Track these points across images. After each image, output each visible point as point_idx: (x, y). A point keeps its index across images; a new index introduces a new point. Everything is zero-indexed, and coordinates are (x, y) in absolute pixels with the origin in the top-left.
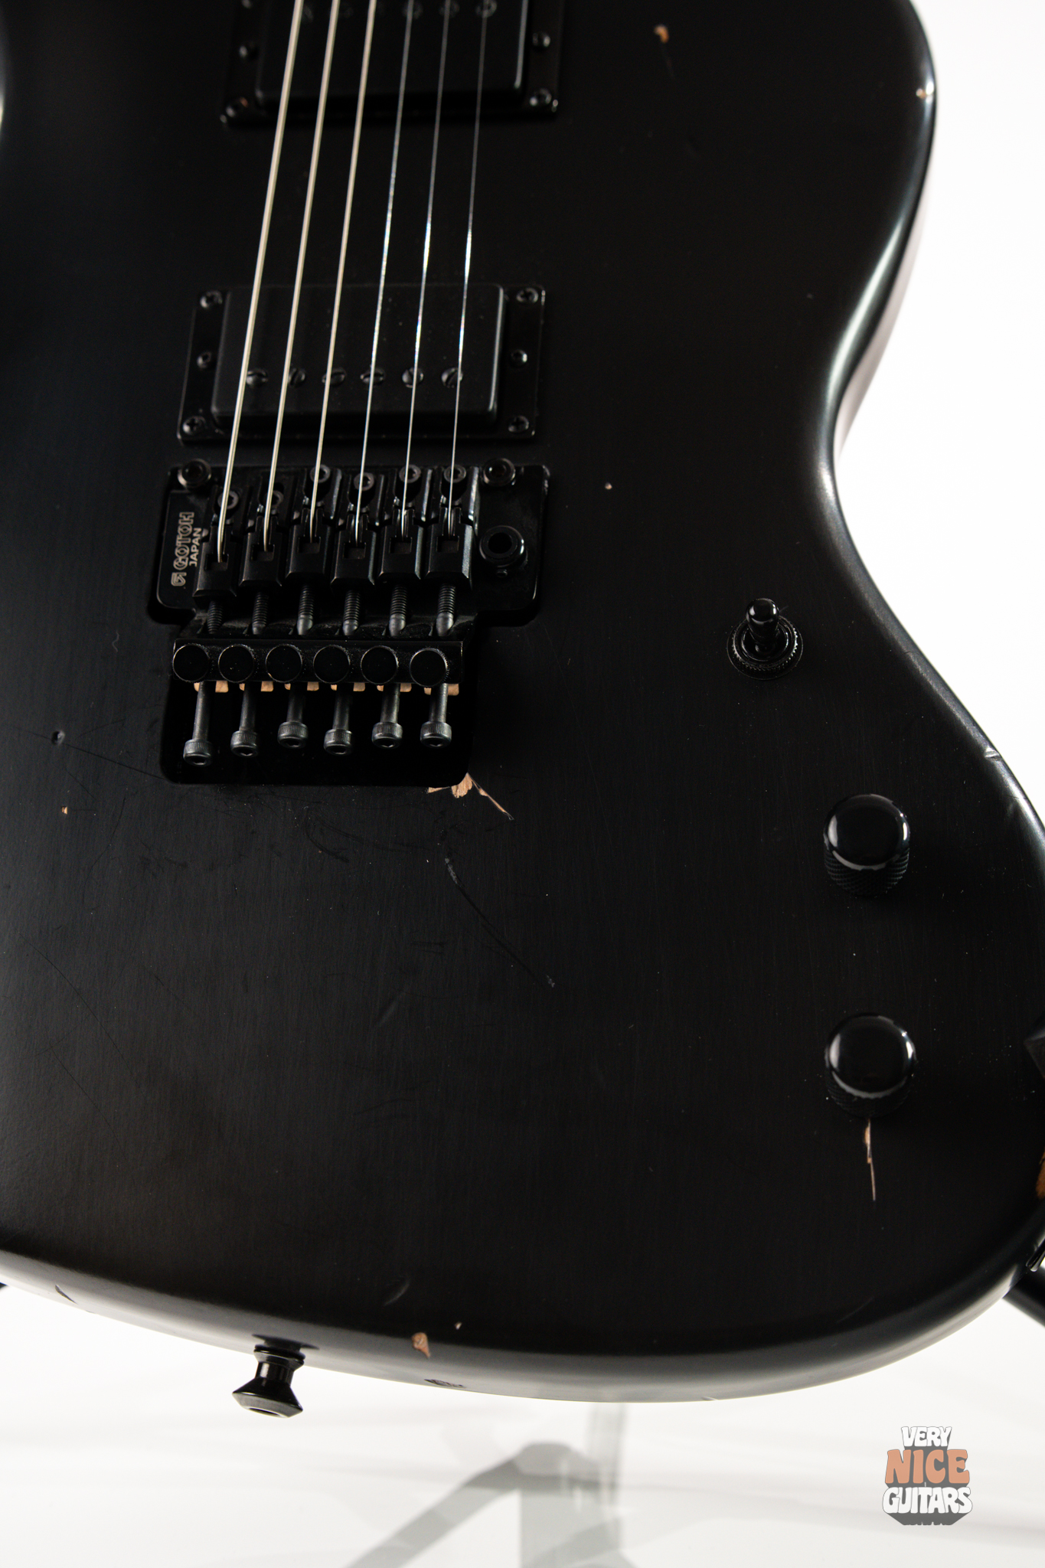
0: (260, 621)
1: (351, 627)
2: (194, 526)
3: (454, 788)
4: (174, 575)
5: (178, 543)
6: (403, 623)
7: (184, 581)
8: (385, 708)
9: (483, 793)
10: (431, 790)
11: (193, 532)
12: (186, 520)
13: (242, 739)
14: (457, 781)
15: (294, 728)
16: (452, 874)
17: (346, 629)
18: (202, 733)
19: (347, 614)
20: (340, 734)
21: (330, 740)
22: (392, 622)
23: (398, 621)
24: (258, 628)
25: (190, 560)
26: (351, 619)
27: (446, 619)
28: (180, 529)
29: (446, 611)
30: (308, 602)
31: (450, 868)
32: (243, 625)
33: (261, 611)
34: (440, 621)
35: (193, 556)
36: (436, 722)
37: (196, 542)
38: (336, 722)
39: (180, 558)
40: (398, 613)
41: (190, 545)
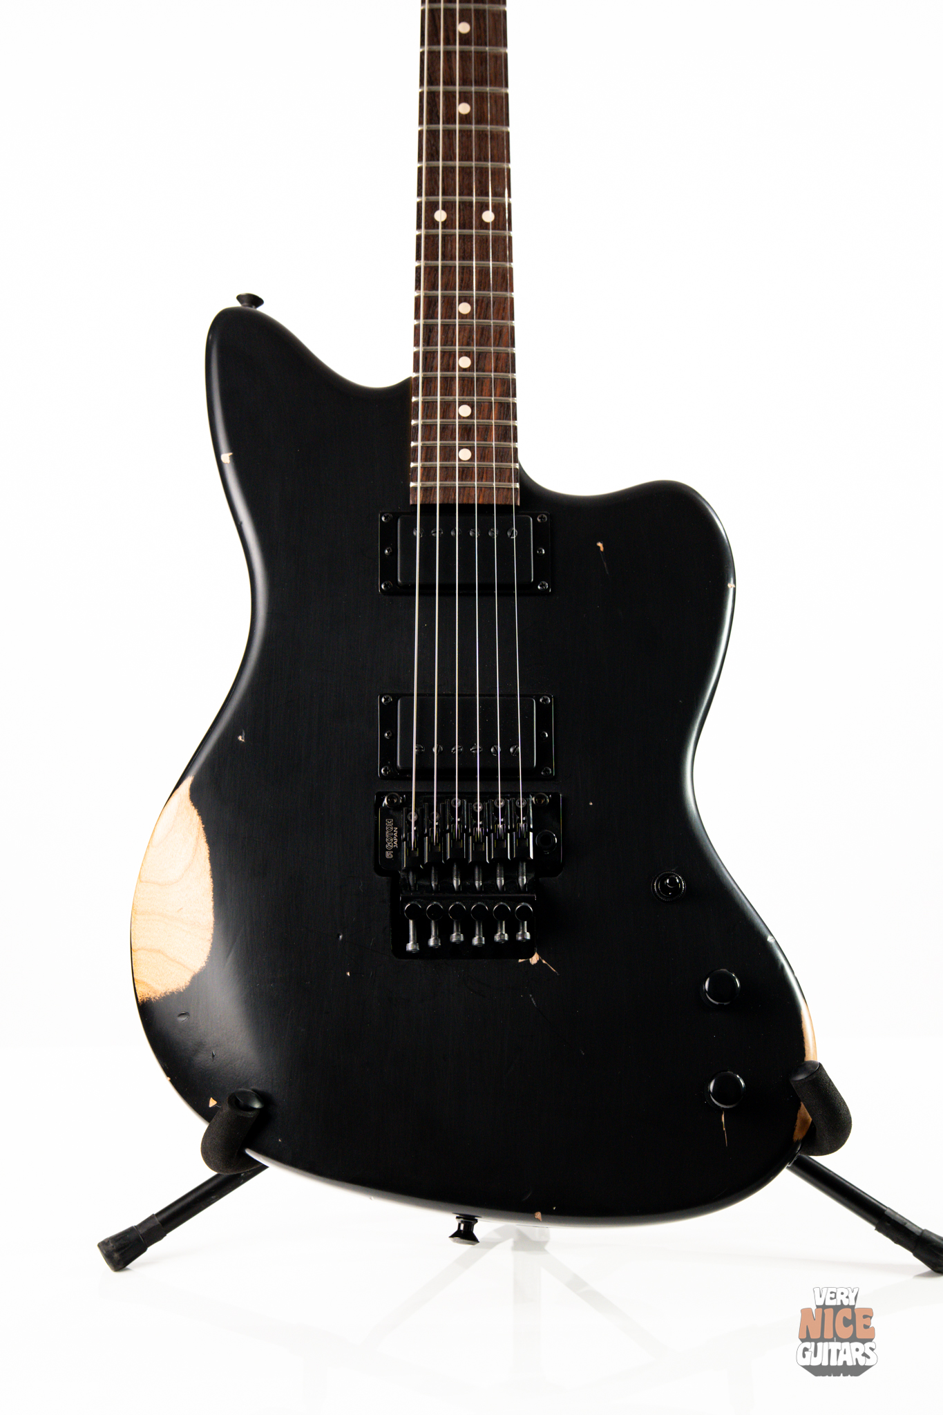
0: (435, 881)
1: (479, 884)
2: (394, 826)
3: (530, 959)
4: (387, 852)
5: (387, 836)
6: (503, 881)
7: (392, 856)
8: (499, 925)
9: (544, 962)
10: (520, 961)
11: (394, 829)
12: (389, 823)
13: (434, 942)
14: (532, 956)
15: (458, 937)
16: (534, 1002)
17: (477, 885)
18: (414, 939)
19: (477, 877)
20: (480, 939)
21: (475, 941)
22: (498, 882)
23: (501, 881)
24: (435, 885)
25: (394, 844)
26: (479, 880)
27: (523, 879)
28: (387, 828)
29: (523, 875)
30: (457, 871)
31: (532, 999)
32: (428, 884)
33: (435, 876)
34: (520, 880)
35: (395, 843)
36: (524, 933)
37: (396, 834)
38: (477, 932)
39: (389, 844)
40: (501, 877)
41: (393, 836)
